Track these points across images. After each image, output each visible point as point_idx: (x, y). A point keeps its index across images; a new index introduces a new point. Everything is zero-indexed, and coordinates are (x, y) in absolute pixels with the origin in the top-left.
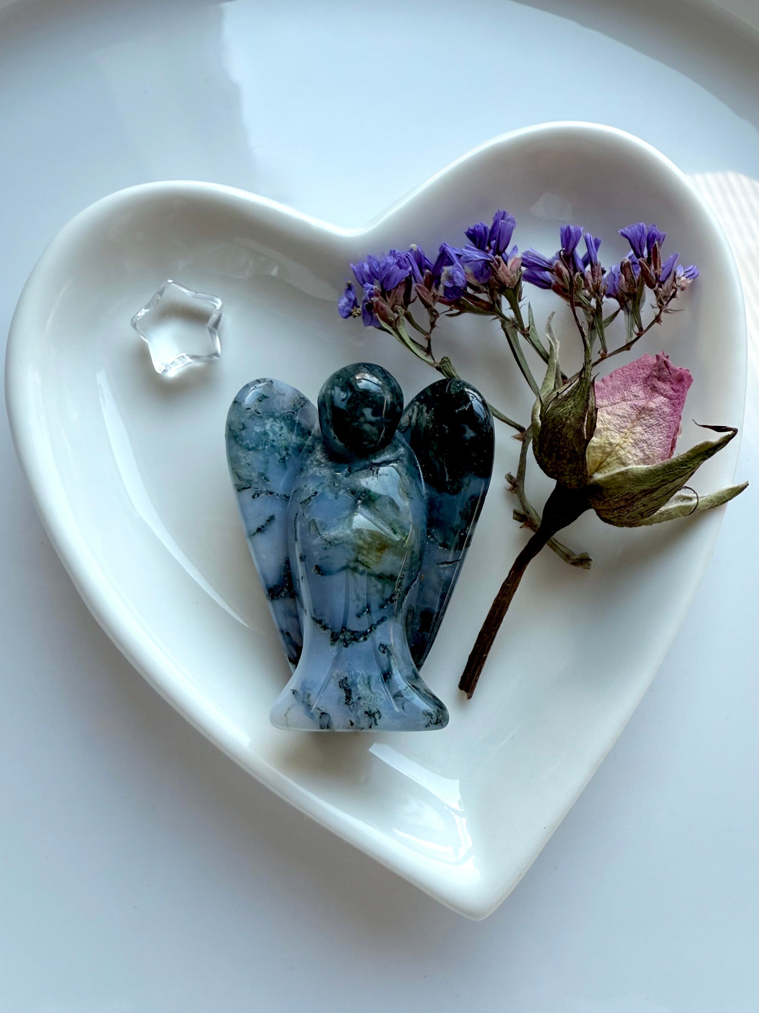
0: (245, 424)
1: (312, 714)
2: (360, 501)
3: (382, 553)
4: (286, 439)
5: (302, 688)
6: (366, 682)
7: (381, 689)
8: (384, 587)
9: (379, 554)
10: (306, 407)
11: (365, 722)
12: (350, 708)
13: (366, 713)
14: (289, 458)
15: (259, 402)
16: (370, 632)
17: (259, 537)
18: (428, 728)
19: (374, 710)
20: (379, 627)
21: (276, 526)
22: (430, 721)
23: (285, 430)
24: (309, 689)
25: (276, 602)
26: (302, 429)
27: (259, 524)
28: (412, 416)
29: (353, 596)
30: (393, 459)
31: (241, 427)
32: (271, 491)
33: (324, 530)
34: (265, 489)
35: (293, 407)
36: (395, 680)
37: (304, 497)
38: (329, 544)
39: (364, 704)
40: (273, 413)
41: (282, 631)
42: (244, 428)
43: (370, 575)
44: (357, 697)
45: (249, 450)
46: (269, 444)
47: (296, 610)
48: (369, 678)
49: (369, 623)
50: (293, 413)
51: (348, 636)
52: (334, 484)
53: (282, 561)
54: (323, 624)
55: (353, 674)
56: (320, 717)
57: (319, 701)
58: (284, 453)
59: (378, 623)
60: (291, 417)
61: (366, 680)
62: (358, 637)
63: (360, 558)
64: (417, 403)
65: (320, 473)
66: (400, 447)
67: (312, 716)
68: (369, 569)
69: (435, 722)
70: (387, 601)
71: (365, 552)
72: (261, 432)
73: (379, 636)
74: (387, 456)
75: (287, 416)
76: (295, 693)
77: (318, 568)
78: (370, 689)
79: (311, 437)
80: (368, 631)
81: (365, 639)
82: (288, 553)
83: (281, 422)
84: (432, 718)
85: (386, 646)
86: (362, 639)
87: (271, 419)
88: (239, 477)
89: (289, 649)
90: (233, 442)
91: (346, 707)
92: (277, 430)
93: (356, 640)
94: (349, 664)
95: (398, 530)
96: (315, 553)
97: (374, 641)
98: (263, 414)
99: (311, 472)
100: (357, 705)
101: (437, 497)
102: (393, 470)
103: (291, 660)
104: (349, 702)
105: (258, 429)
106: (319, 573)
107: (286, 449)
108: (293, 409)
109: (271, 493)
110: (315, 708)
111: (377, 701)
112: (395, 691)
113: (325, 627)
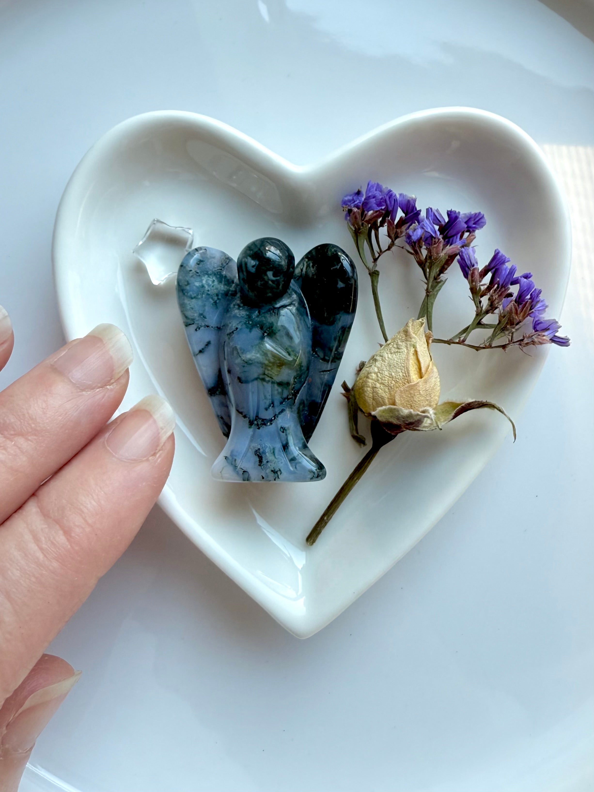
0: (189, 281)
1: (237, 472)
2: (266, 334)
3: (280, 369)
4: (217, 289)
5: (231, 455)
6: (272, 451)
7: (281, 456)
8: (283, 391)
9: (279, 370)
10: (230, 264)
11: (272, 475)
12: (261, 468)
13: (272, 471)
14: (219, 302)
15: (198, 266)
16: (274, 419)
17: (200, 356)
18: (312, 480)
19: (277, 469)
20: (280, 416)
21: (212, 348)
22: (314, 476)
23: (216, 283)
24: (236, 456)
25: (213, 397)
26: (228, 280)
27: (200, 348)
28: (303, 268)
29: (262, 396)
30: (288, 304)
31: (186, 283)
32: (207, 325)
33: (242, 353)
34: (203, 324)
35: (221, 265)
36: (291, 450)
37: (228, 331)
38: (246, 364)
39: (271, 465)
40: (207, 272)
41: (218, 416)
42: (188, 284)
43: (273, 383)
44: (266, 461)
45: (192, 298)
46: (206, 294)
47: (227, 402)
48: (274, 449)
49: (274, 413)
50: (221, 269)
51: (260, 422)
52: (249, 322)
53: (216, 371)
54: (244, 414)
55: (263, 446)
56: (243, 474)
57: (241, 464)
58: (216, 298)
59: (280, 413)
60: (220, 272)
61: (272, 450)
62: (266, 423)
63: (267, 372)
64: (307, 260)
65: (240, 315)
66: (293, 294)
67: (238, 473)
68: (272, 379)
69: (316, 476)
70: (285, 399)
71: (269, 368)
72: (199, 285)
73: (281, 421)
74: (284, 302)
75: (217, 273)
76: (227, 458)
77: (239, 379)
78: (274, 455)
79: (234, 285)
80: (273, 418)
81: (271, 424)
82: (220, 366)
83: (213, 277)
84: (314, 474)
85: (285, 428)
86: (269, 424)
87: (206, 276)
88: (186, 317)
89: (223, 428)
90: (181, 294)
91: (260, 467)
92: (211, 283)
93: (265, 424)
94: (261, 440)
95: (292, 353)
96: (238, 369)
97: (277, 425)
98: (201, 273)
99: (233, 313)
100: (266, 466)
101: (319, 327)
102: (288, 311)
103: (224, 434)
104: (261, 464)
105: (197, 284)
106: (239, 382)
107: (217, 295)
108: (221, 267)
109: (208, 326)
110: (239, 468)
111: (279, 464)
112: (291, 457)
113: (245, 417)
